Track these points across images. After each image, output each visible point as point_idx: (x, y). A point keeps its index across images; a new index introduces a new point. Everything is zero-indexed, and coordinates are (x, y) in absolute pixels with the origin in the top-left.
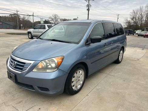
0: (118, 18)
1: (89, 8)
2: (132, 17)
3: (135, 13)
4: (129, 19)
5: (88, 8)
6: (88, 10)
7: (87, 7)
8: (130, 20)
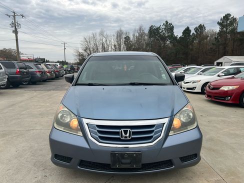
0: (65, 49)
1: (16, 29)
2: (84, 47)
3: (87, 42)
4: (81, 51)
5: (14, 29)
6: (16, 32)
7: (12, 27)
8: (83, 52)
